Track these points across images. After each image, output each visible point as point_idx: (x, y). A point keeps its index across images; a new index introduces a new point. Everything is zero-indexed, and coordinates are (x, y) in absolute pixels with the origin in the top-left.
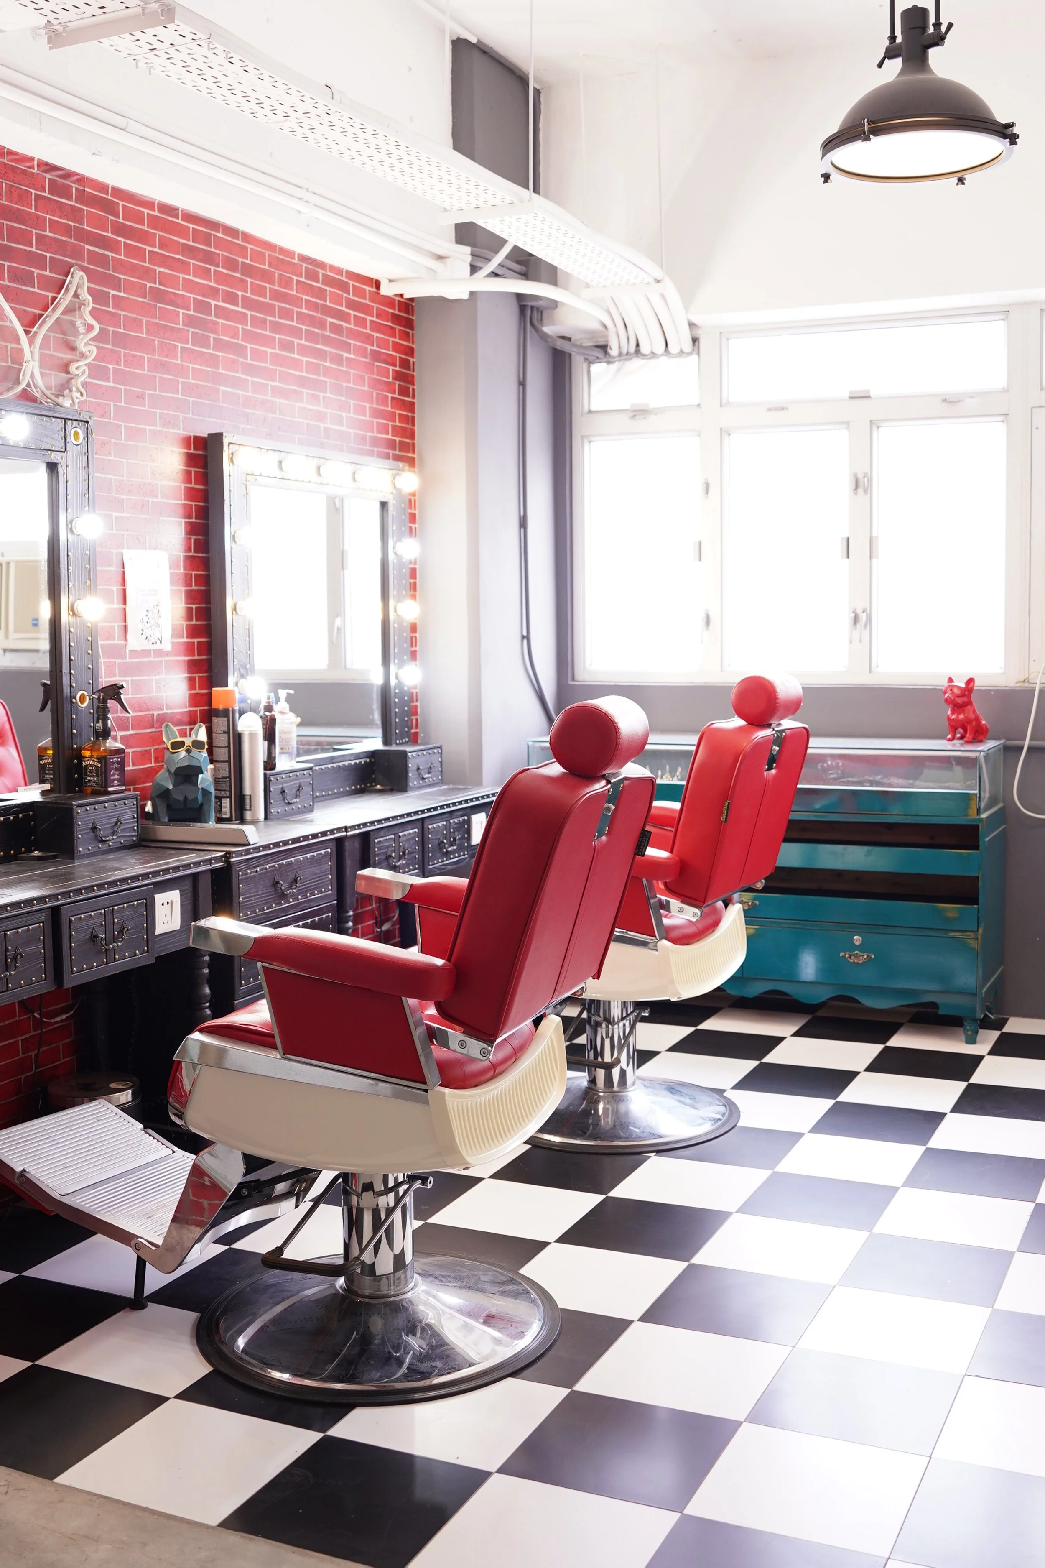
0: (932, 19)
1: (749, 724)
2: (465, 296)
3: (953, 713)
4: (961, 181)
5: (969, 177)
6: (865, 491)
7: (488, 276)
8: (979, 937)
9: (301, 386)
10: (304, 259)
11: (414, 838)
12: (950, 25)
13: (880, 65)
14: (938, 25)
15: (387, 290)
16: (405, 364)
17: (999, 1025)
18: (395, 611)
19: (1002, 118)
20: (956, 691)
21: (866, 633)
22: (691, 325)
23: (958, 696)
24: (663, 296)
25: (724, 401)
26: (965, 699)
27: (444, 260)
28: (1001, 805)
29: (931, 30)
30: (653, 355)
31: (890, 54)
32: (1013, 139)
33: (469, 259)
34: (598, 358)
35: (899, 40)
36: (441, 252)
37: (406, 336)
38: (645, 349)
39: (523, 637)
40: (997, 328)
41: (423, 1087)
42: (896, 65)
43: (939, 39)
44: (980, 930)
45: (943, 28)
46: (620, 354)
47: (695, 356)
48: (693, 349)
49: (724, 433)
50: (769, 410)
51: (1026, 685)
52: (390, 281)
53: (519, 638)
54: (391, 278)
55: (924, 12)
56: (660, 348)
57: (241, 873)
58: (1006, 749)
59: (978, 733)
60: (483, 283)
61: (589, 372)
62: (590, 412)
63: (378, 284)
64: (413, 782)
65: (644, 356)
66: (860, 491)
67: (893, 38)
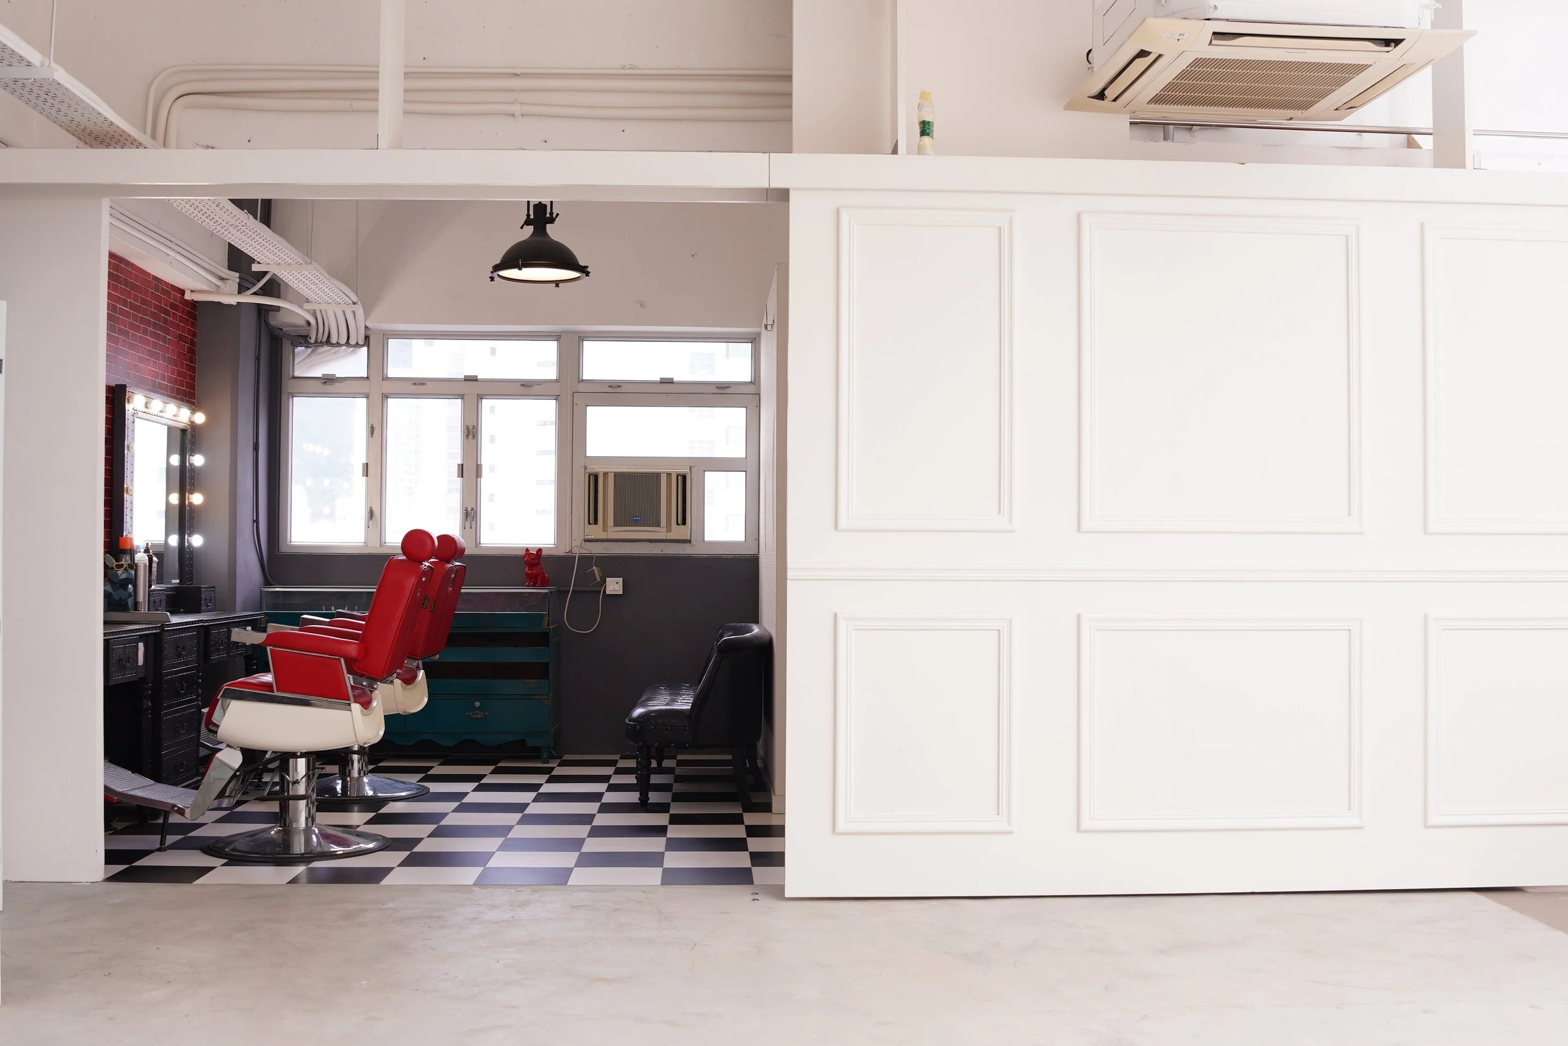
0: (549, 211)
1: (440, 560)
2: (235, 304)
3: (529, 570)
4: (557, 285)
5: (560, 285)
6: (474, 437)
7: (252, 294)
8: (550, 698)
9: (150, 356)
10: (155, 278)
11: (225, 634)
12: (558, 215)
13: (522, 228)
14: (551, 213)
15: (188, 296)
16: (193, 343)
17: (560, 757)
18: (188, 500)
19: (582, 263)
20: (532, 557)
21: (474, 523)
22: (366, 327)
23: (533, 559)
24: (354, 312)
25: (385, 377)
26: (536, 561)
27: (225, 281)
28: (557, 625)
29: (548, 215)
30: (338, 345)
31: (528, 222)
32: (587, 274)
33: (238, 280)
34: (301, 343)
35: (532, 217)
36: (224, 276)
37: (193, 325)
38: (334, 340)
39: (254, 521)
40: (553, 345)
41: (349, 702)
42: (530, 229)
43: (552, 220)
44: (551, 695)
45: (554, 216)
46: (316, 342)
47: (365, 349)
48: (365, 343)
49: (386, 396)
50: (415, 384)
51: (570, 554)
52: (192, 291)
53: (252, 521)
54: (192, 290)
55: (545, 206)
56: (343, 340)
57: (167, 637)
58: (559, 591)
59: (544, 583)
60: (248, 298)
61: (293, 352)
62: (294, 377)
63: (183, 292)
64: (203, 608)
65: (332, 345)
66: (471, 437)
67: (528, 215)
